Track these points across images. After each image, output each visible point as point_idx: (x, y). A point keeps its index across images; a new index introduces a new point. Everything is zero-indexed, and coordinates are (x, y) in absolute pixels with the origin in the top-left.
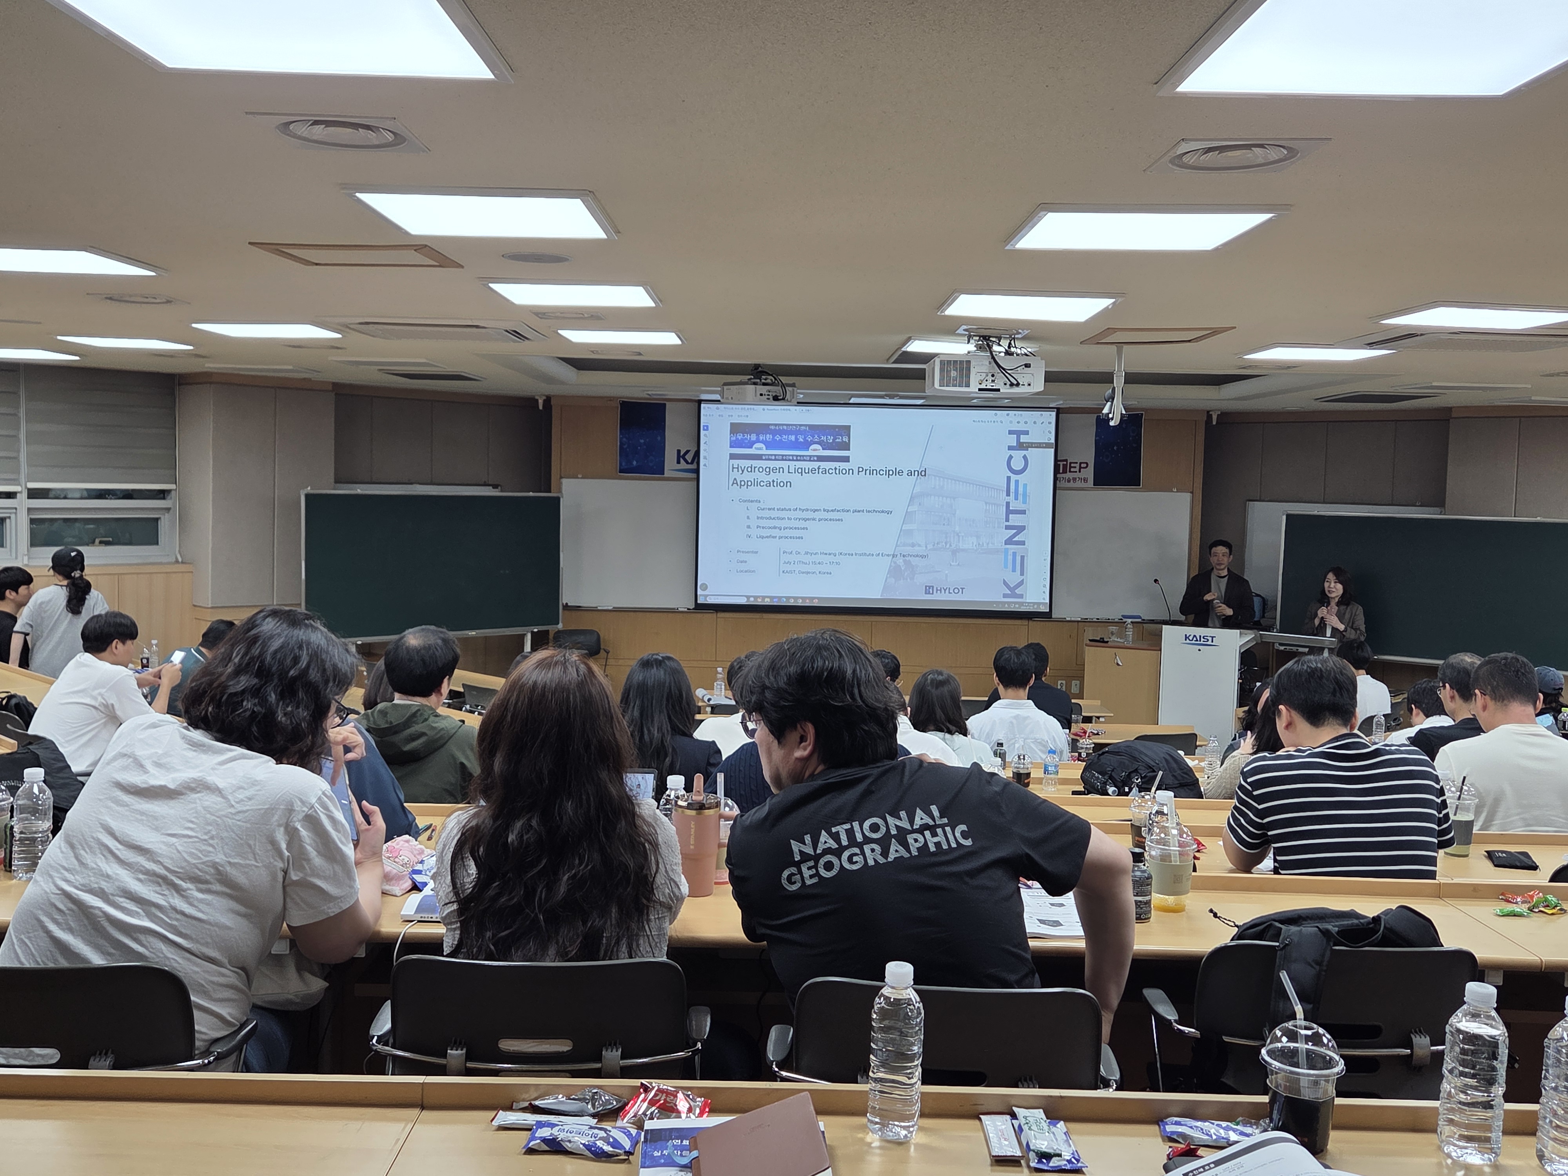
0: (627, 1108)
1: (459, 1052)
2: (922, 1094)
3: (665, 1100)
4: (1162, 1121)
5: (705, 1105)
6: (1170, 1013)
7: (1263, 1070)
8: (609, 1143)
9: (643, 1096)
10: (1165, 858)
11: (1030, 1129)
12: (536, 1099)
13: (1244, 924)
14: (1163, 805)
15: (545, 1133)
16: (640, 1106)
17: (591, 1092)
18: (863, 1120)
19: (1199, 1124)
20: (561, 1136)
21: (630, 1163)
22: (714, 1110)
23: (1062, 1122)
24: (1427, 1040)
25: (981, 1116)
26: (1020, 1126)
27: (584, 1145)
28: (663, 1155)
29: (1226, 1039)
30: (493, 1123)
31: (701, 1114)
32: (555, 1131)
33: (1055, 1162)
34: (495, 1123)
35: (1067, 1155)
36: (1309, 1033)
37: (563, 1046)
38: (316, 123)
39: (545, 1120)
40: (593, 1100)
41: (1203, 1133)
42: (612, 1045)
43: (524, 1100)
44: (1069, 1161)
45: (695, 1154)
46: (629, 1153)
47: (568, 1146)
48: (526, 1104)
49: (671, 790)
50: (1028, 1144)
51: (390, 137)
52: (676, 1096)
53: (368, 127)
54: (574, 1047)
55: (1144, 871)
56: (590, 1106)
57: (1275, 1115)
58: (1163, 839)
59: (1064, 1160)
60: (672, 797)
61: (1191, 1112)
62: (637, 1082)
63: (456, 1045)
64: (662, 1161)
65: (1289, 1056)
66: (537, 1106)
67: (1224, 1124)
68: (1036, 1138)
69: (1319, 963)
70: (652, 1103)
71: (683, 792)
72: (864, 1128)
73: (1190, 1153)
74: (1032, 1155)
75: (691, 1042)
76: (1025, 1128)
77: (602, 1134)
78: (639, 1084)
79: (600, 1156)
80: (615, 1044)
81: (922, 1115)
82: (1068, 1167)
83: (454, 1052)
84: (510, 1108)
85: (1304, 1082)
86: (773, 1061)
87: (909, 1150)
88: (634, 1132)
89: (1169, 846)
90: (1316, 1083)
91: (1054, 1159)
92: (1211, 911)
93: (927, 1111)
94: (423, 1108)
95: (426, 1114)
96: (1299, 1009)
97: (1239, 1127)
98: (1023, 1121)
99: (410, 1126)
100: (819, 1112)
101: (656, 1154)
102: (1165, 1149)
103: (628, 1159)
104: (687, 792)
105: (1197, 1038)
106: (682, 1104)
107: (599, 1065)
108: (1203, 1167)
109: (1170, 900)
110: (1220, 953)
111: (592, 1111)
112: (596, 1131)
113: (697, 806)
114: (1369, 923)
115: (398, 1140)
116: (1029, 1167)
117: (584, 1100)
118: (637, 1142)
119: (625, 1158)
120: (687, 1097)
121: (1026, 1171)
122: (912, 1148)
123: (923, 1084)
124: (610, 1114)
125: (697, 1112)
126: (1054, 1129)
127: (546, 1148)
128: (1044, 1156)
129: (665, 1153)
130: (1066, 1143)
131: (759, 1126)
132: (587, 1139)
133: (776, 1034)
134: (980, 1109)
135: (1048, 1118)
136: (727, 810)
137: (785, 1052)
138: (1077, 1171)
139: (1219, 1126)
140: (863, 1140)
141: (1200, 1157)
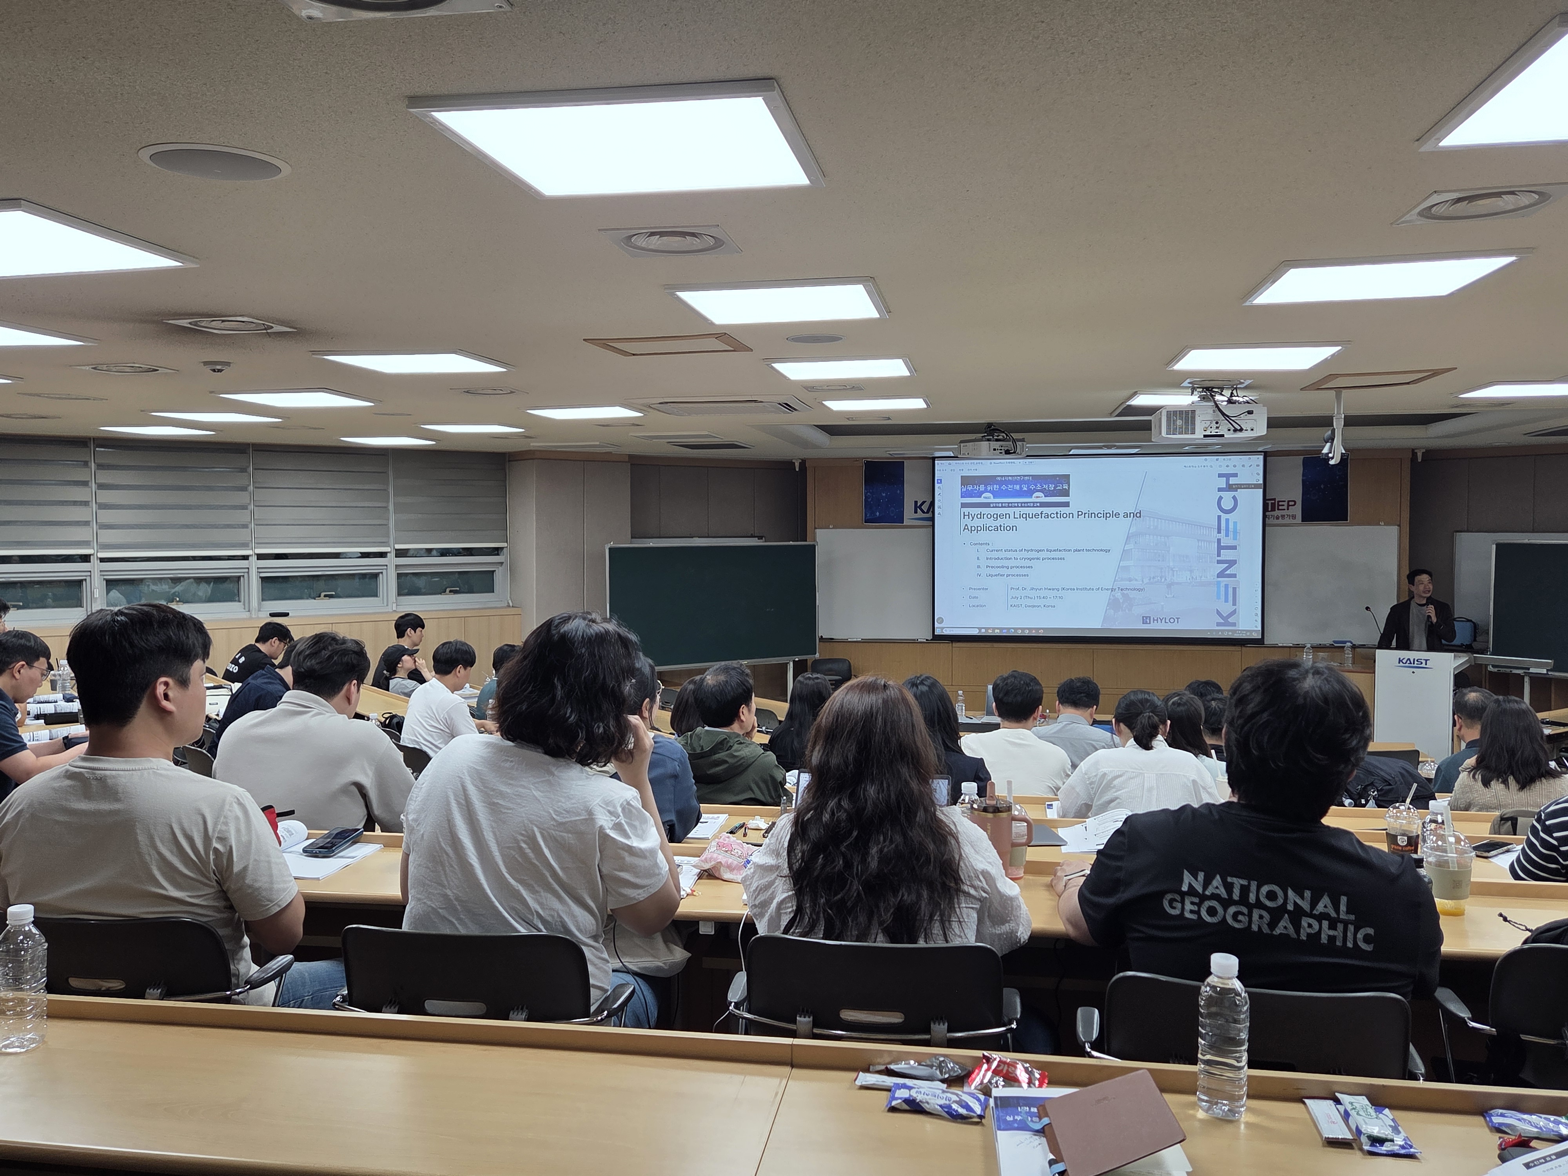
0: (973, 1076)
1: (807, 1019)
2: (1249, 1076)
3: (1007, 1071)
4: (1486, 1112)
5: (1043, 1077)
6: (1464, 1013)
8: (962, 1107)
9: (985, 1066)
10: (1441, 864)
11: (1358, 1114)
12: (890, 1063)
13: (1537, 929)
14: (1437, 814)
15: (903, 1094)
16: (983, 1075)
17: (938, 1059)
18: (1192, 1098)
19: (1525, 1117)
20: (919, 1097)
21: (983, 1125)
22: (1053, 1083)
23: (1387, 1110)
25: (1306, 1101)
26: (1346, 1112)
27: (941, 1106)
28: (1015, 1121)
29: (1524, 1037)
30: (856, 1082)
31: (1040, 1086)
32: (913, 1093)
33: (1386, 1148)
34: (858, 1083)
35: (1399, 1141)
37: (895, 1018)
38: (652, 234)
39: (902, 1082)
40: (940, 1067)
41: (1531, 1125)
42: (939, 1019)
43: (879, 1064)
44: (1403, 1147)
45: (1046, 1121)
46: (981, 1117)
47: (926, 1107)
48: (883, 1067)
49: (966, 794)
50: (1357, 1128)
51: (712, 242)
52: (1016, 1068)
53: (693, 235)
54: (905, 1019)
56: (938, 1072)
58: (1442, 846)
59: (1397, 1145)
60: (967, 801)
61: (1516, 1105)
62: (979, 1053)
63: (804, 1013)
64: (1016, 1125)
66: (892, 1070)
67: (1552, 1118)
68: (1366, 1123)
70: (996, 1072)
71: (977, 797)
72: (1194, 1106)
73: (1524, 1144)
74: (1364, 1139)
76: (1353, 1113)
77: (955, 1098)
78: (982, 1056)
79: (956, 1117)
80: (941, 1019)
81: (1249, 1097)
82: (1403, 1152)
83: (802, 1019)
84: (867, 1070)
86: (1085, 1042)
87: (1239, 1128)
88: (982, 1097)
89: (1446, 853)
91: (1386, 1144)
92: (1501, 915)
93: (1251, 1093)
94: (793, 1066)
95: (795, 1071)
98: (1349, 1107)
99: (784, 1082)
100: (1163, 1090)
101: (1009, 1118)
102: (1495, 1140)
103: (981, 1122)
105: (1494, 1036)
106: (1022, 1076)
107: (928, 1037)
108: (1544, 1158)
110: (1514, 956)
111: (940, 1077)
112: (949, 1095)
113: (991, 810)
115: (777, 1094)
116: (1361, 1150)
117: (931, 1066)
118: (986, 1108)
119: (978, 1120)
120: (1026, 1069)
121: (1359, 1154)
122: (1242, 1126)
123: (1249, 1067)
124: (957, 1081)
125: (1037, 1083)
126: (1381, 1116)
127: (906, 1107)
128: (1377, 1141)
129: (1018, 1118)
130: (1396, 1129)
131: (1104, 1099)
132: (942, 1102)
133: (1082, 1016)
134: (1303, 1093)
135: (1373, 1105)
136: (1016, 813)
137: (1095, 1035)
138: (1411, 1156)
139: (1549, 1120)
140: (1194, 1116)
141: (1536, 1149)
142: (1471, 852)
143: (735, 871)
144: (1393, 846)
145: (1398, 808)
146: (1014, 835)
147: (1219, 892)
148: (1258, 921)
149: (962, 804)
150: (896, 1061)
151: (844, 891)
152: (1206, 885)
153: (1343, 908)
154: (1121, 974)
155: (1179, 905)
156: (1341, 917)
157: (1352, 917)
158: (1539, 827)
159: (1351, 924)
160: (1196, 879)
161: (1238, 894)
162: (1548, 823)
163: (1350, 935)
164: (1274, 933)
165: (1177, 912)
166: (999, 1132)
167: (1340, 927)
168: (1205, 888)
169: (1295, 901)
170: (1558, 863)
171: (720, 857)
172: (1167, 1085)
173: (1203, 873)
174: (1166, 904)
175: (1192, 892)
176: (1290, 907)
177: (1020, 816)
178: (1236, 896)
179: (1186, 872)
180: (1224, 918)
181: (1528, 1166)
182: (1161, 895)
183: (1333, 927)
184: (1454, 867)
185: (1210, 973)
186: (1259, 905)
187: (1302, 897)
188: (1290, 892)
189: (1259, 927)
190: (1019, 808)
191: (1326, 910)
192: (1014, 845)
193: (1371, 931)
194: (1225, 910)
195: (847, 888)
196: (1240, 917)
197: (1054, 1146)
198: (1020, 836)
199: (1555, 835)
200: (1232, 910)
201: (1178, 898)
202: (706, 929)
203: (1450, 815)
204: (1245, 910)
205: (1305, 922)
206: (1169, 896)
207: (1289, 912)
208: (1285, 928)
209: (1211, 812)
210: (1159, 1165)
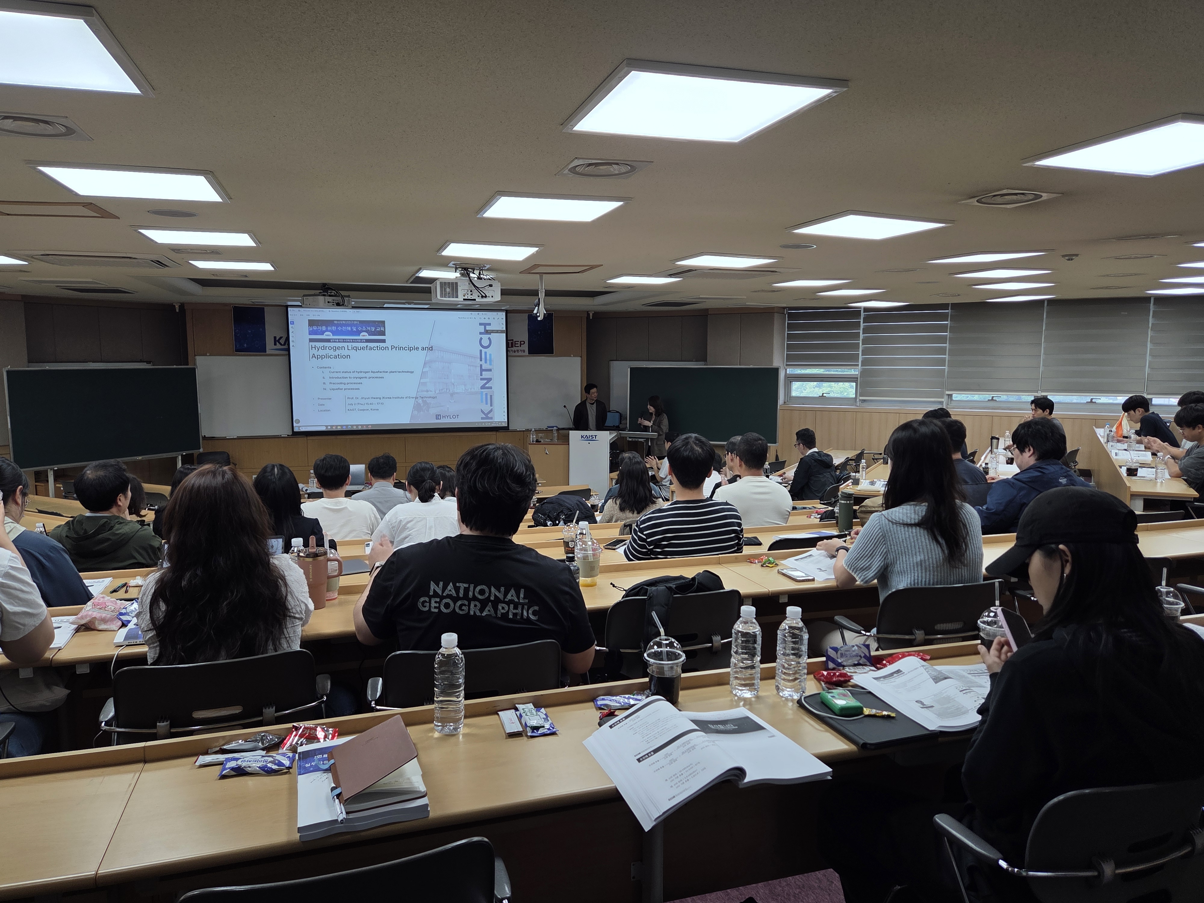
0: (285, 741)
1: (165, 723)
2: (465, 705)
3: (309, 733)
4: (595, 699)
5: (335, 732)
7: (646, 664)
8: (275, 764)
9: (294, 733)
10: (585, 558)
11: (526, 715)
12: (224, 745)
13: (628, 589)
15: (233, 764)
16: (293, 739)
17: (259, 735)
18: (432, 725)
19: (614, 698)
20: (244, 765)
21: (290, 773)
22: (341, 734)
23: (543, 709)
24: (719, 638)
25: (499, 713)
26: (520, 715)
27: (259, 767)
28: (311, 766)
29: (622, 650)
30: (196, 764)
31: (333, 738)
32: (239, 762)
33: (541, 731)
34: (197, 764)
35: (547, 726)
36: (667, 642)
37: (236, 710)
39: (232, 756)
40: (262, 740)
41: (616, 702)
42: (269, 705)
43: (215, 747)
44: (549, 729)
45: (332, 761)
46: (289, 768)
47: (249, 770)
48: (218, 749)
49: (295, 547)
50: (525, 723)
51: (63, 129)
52: (316, 730)
53: (45, 122)
54: (243, 709)
55: (575, 566)
56: (260, 744)
57: (652, 688)
59: (546, 729)
60: (295, 551)
61: (610, 692)
62: (290, 725)
63: (162, 720)
64: (312, 769)
65: (657, 656)
66: (225, 749)
67: (627, 696)
68: (530, 720)
69: (666, 605)
70: (301, 736)
71: (302, 548)
72: (432, 730)
73: (611, 714)
74: (528, 729)
75: (319, 696)
76: (524, 715)
77: (271, 759)
78: (292, 726)
79: (270, 772)
80: (271, 704)
81: (466, 717)
82: (549, 732)
83: (161, 724)
84: (206, 753)
85: (666, 668)
86: (372, 701)
87: (459, 738)
88: (291, 755)
89: (587, 551)
90: (672, 668)
91: (541, 729)
92: (611, 584)
93: (467, 715)
94: (145, 762)
95: (148, 766)
96: (662, 630)
97: (635, 697)
98: (522, 711)
99: (137, 775)
100: (407, 725)
101: (307, 765)
102: (598, 714)
103: (289, 771)
105: (607, 652)
106: (320, 734)
107: (261, 718)
108: (619, 721)
109: (589, 580)
110: (617, 606)
111: (261, 747)
112: (266, 758)
113: (312, 555)
114: (690, 581)
115: (130, 785)
116: (527, 736)
117: (256, 741)
118: (294, 761)
119: (286, 771)
120: (323, 729)
121: (525, 738)
122: (461, 737)
123: (465, 700)
124: (274, 747)
125: (330, 737)
126: (539, 713)
128: (535, 728)
129: (313, 764)
130: (546, 719)
132: (261, 764)
133: (371, 684)
134: (498, 708)
135: (535, 708)
136: (331, 555)
137: (379, 694)
138: (553, 734)
139: (625, 697)
140: (432, 737)
141: (617, 716)
143: (107, 623)
146: (328, 571)
149: (292, 553)
150: (229, 742)
154: (392, 654)
158: (637, 529)
161: (462, 593)
162: (641, 527)
166: (299, 777)
170: (646, 548)
171: (95, 613)
172: (410, 722)
177: (334, 558)
181: (611, 727)
184: (591, 559)
185: (441, 647)
188: (493, 589)
192: (329, 577)
196: (463, 608)
197: (336, 779)
199: (645, 533)
202: (84, 670)
210: (401, 775)
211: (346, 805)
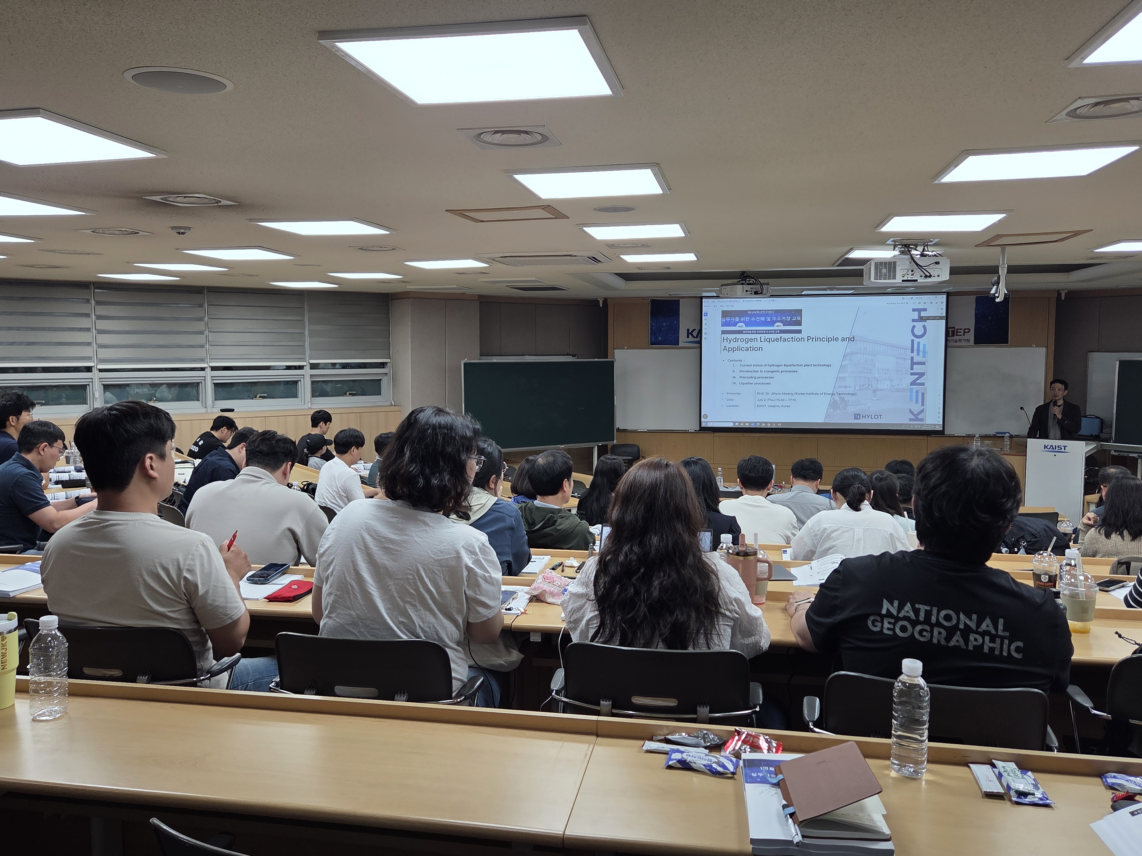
0: (728, 744)
1: (608, 703)
2: (928, 747)
3: (753, 741)
4: (1103, 775)
5: (779, 746)
6: (1087, 703)
8: (720, 766)
9: (737, 738)
10: (1074, 596)
11: (1008, 775)
12: (668, 735)
14: (1071, 559)
15: (677, 756)
16: (735, 744)
17: (702, 732)
18: (887, 762)
19: (1132, 778)
20: (689, 759)
21: (735, 779)
22: (786, 750)
23: (1030, 772)
25: (971, 765)
26: (1000, 773)
27: (704, 765)
28: (758, 776)
29: (1132, 721)
30: (644, 748)
31: (777, 752)
32: (684, 756)
33: (1029, 799)
34: (645, 748)
35: (1038, 794)
37: (671, 703)
38: (497, 131)
39: (676, 748)
40: (704, 738)
41: (1136, 785)
42: (703, 704)
43: (660, 735)
44: (1041, 799)
45: (780, 777)
46: (733, 773)
47: (694, 766)
48: (663, 737)
49: (724, 543)
50: (1008, 785)
51: (539, 138)
52: (759, 739)
53: (526, 132)
54: (679, 703)
56: (702, 741)
58: (1074, 582)
59: (1037, 797)
60: (724, 547)
61: (1126, 770)
62: (732, 728)
63: (606, 699)
64: (759, 780)
66: (669, 740)
68: (1014, 781)
70: (744, 742)
71: (732, 545)
72: (888, 768)
73: (1130, 798)
74: (1012, 793)
75: (752, 704)
76: (1005, 774)
77: (714, 760)
78: (734, 730)
79: (715, 773)
80: (705, 703)
81: (928, 762)
82: (1041, 802)
83: (604, 703)
84: (651, 739)
86: (809, 721)
87: (921, 784)
88: (734, 760)
89: (1078, 588)
91: (1029, 796)
92: (1117, 633)
93: (930, 759)
94: (597, 736)
95: (599, 739)
98: (1002, 770)
99: (592, 746)
100: (866, 756)
101: (754, 775)
102: (1109, 795)
103: (733, 777)
104: (734, 545)
105: (1109, 720)
106: (764, 745)
107: (695, 716)
109: (1081, 624)
110: (1125, 663)
111: (704, 745)
112: (710, 758)
113: (742, 554)
115: (586, 755)
116: (1011, 801)
117: (698, 737)
118: (737, 767)
119: (731, 776)
120: (766, 740)
121: (1008, 803)
122: (924, 783)
123: (929, 741)
124: (717, 747)
125: (774, 750)
126: (1025, 776)
127: (680, 766)
128: (1022, 794)
129: (761, 775)
130: (1036, 787)
131: (823, 762)
132: (705, 762)
133: (808, 704)
134: (969, 759)
135: (1019, 769)
136: (761, 556)
137: (817, 716)
138: (1047, 806)
140: (888, 775)
141: (1138, 802)
142: (1096, 587)
143: (556, 597)
144: (1037, 582)
145: (1042, 554)
146: (758, 572)
147: (909, 615)
148: (938, 635)
149: (721, 549)
150: (672, 733)
151: (635, 611)
152: (899, 610)
153: (1000, 627)
154: (836, 673)
155: (880, 624)
156: (1000, 633)
157: (1007, 634)
159: (1006, 638)
160: (892, 605)
161: (923, 617)
163: (1005, 647)
164: (949, 645)
165: (877, 629)
166: (746, 784)
167: (998, 641)
168: (899, 611)
169: (965, 622)
171: (545, 586)
172: (868, 753)
173: (897, 601)
174: (870, 623)
175: (889, 614)
176: (961, 626)
177: (763, 559)
178: (922, 618)
179: (885, 600)
180: (913, 634)
181: (1133, 814)
182: (866, 616)
183: (992, 641)
184: (1082, 598)
185: (902, 673)
186: (938, 624)
187: (971, 620)
188: (962, 616)
189: (938, 641)
190: (763, 553)
191: (988, 629)
192: (758, 580)
193: (1020, 644)
194: (913, 628)
195: (636, 609)
196: (924, 633)
197: (786, 795)
198: (763, 573)
200: (919, 628)
201: (879, 619)
202: (536, 638)
203: (1081, 560)
204: (928, 628)
205: (972, 637)
206: (872, 618)
207: (960, 630)
208: (957, 641)
209: (904, 557)
210: (862, 809)
211: (801, 827)
